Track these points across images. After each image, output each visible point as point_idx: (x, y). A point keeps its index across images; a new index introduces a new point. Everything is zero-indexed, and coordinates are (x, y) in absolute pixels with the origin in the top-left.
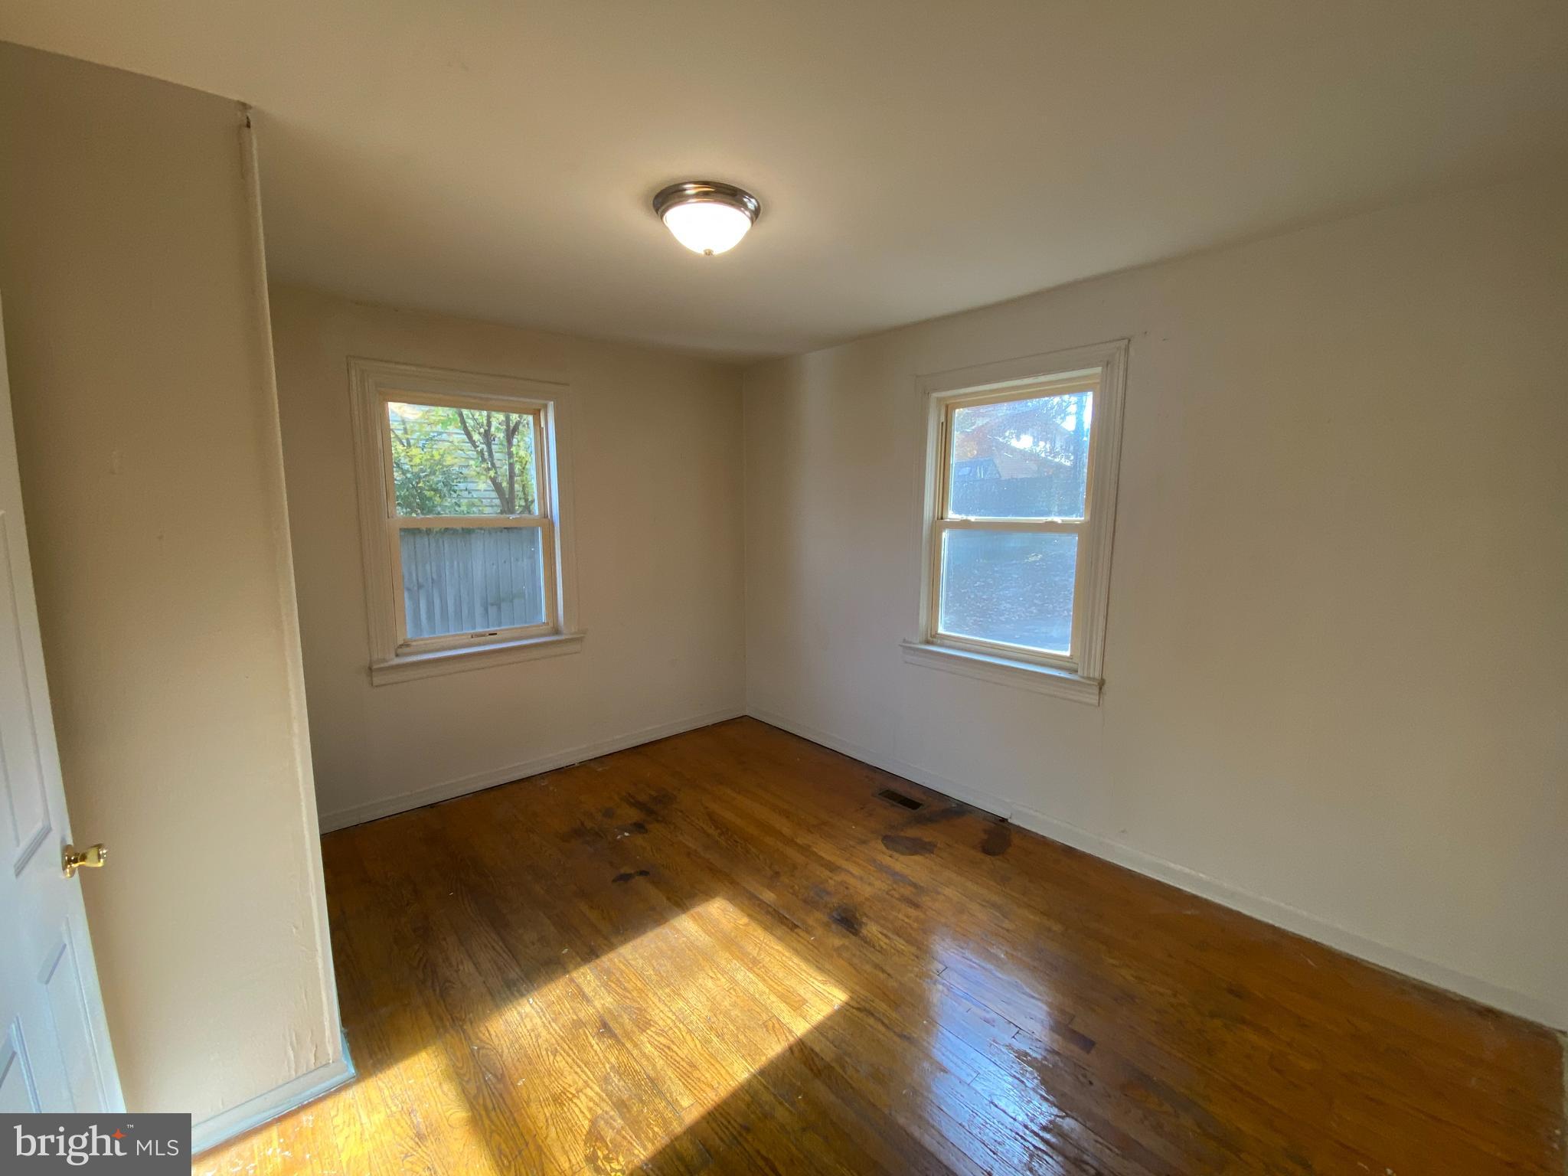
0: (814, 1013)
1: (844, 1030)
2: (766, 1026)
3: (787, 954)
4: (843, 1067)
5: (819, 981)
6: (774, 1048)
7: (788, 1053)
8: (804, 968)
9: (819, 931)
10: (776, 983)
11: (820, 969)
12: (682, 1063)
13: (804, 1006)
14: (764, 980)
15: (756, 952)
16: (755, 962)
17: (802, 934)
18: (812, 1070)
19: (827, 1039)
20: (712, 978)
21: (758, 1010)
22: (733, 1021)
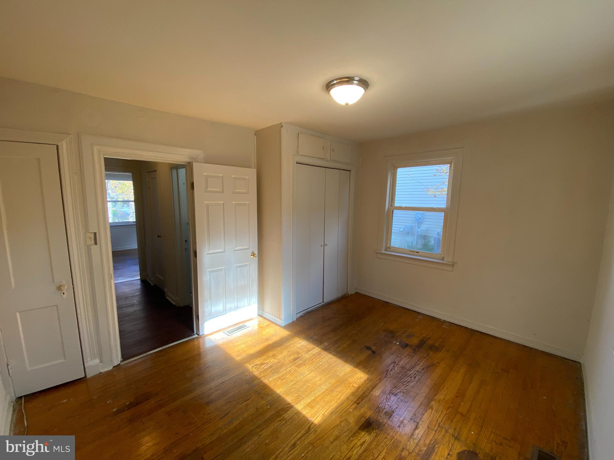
0: (306, 411)
1: (298, 421)
2: (299, 396)
3: (339, 401)
4: (280, 421)
5: (324, 413)
6: (289, 399)
7: (287, 403)
8: (332, 407)
9: (358, 413)
10: (321, 398)
11: (332, 413)
12: (284, 377)
13: (309, 408)
14: (322, 394)
15: (338, 391)
16: (332, 391)
17: (353, 407)
18: (279, 411)
19: (294, 415)
20: (321, 379)
21: (306, 394)
22: (301, 387)
